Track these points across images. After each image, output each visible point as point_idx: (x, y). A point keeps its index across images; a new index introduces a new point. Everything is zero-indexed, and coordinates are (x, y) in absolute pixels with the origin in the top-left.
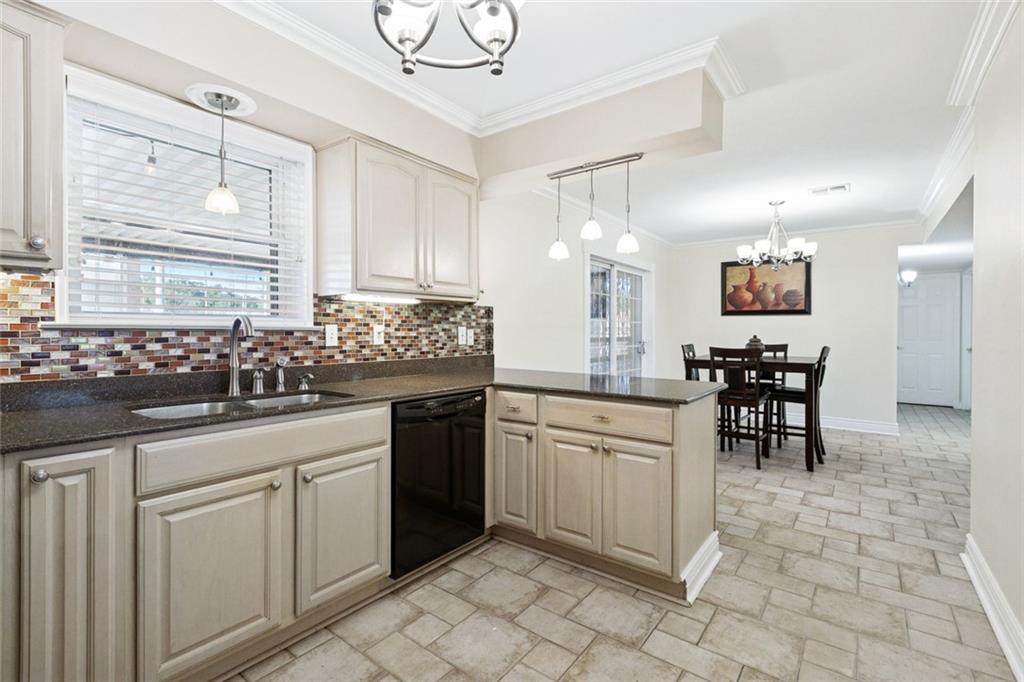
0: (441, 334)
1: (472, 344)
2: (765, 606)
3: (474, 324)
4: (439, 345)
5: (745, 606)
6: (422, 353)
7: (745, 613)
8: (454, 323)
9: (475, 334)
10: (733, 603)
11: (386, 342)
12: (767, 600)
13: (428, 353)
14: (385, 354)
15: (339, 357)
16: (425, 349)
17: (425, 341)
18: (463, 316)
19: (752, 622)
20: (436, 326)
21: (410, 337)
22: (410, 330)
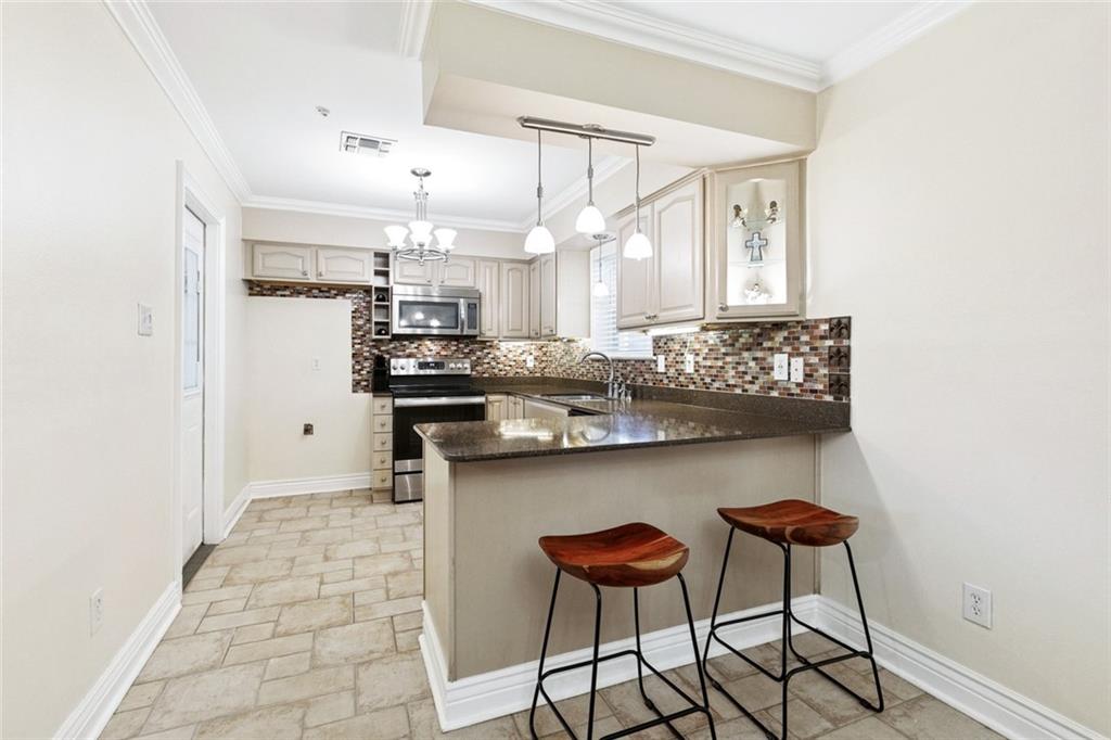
0: (752, 364)
1: (801, 381)
2: (355, 683)
3: (806, 349)
4: (748, 378)
5: (375, 669)
6: (728, 385)
7: (370, 662)
8: (771, 349)
9: (806, 365)
10: (387, 664)
11: (697, 371)
12: (356, 692)
13: (735, 386)
14: (694, 383)
15: (666, 381)
16: (732, 382)
17: (732, 373)
18: (785, 338)
19: (361, 657)
20: (746, 354)
21: (716, 367)
22: (716, 359)
